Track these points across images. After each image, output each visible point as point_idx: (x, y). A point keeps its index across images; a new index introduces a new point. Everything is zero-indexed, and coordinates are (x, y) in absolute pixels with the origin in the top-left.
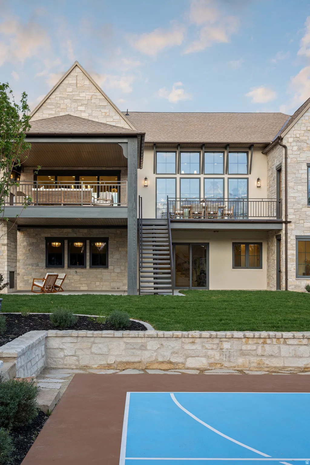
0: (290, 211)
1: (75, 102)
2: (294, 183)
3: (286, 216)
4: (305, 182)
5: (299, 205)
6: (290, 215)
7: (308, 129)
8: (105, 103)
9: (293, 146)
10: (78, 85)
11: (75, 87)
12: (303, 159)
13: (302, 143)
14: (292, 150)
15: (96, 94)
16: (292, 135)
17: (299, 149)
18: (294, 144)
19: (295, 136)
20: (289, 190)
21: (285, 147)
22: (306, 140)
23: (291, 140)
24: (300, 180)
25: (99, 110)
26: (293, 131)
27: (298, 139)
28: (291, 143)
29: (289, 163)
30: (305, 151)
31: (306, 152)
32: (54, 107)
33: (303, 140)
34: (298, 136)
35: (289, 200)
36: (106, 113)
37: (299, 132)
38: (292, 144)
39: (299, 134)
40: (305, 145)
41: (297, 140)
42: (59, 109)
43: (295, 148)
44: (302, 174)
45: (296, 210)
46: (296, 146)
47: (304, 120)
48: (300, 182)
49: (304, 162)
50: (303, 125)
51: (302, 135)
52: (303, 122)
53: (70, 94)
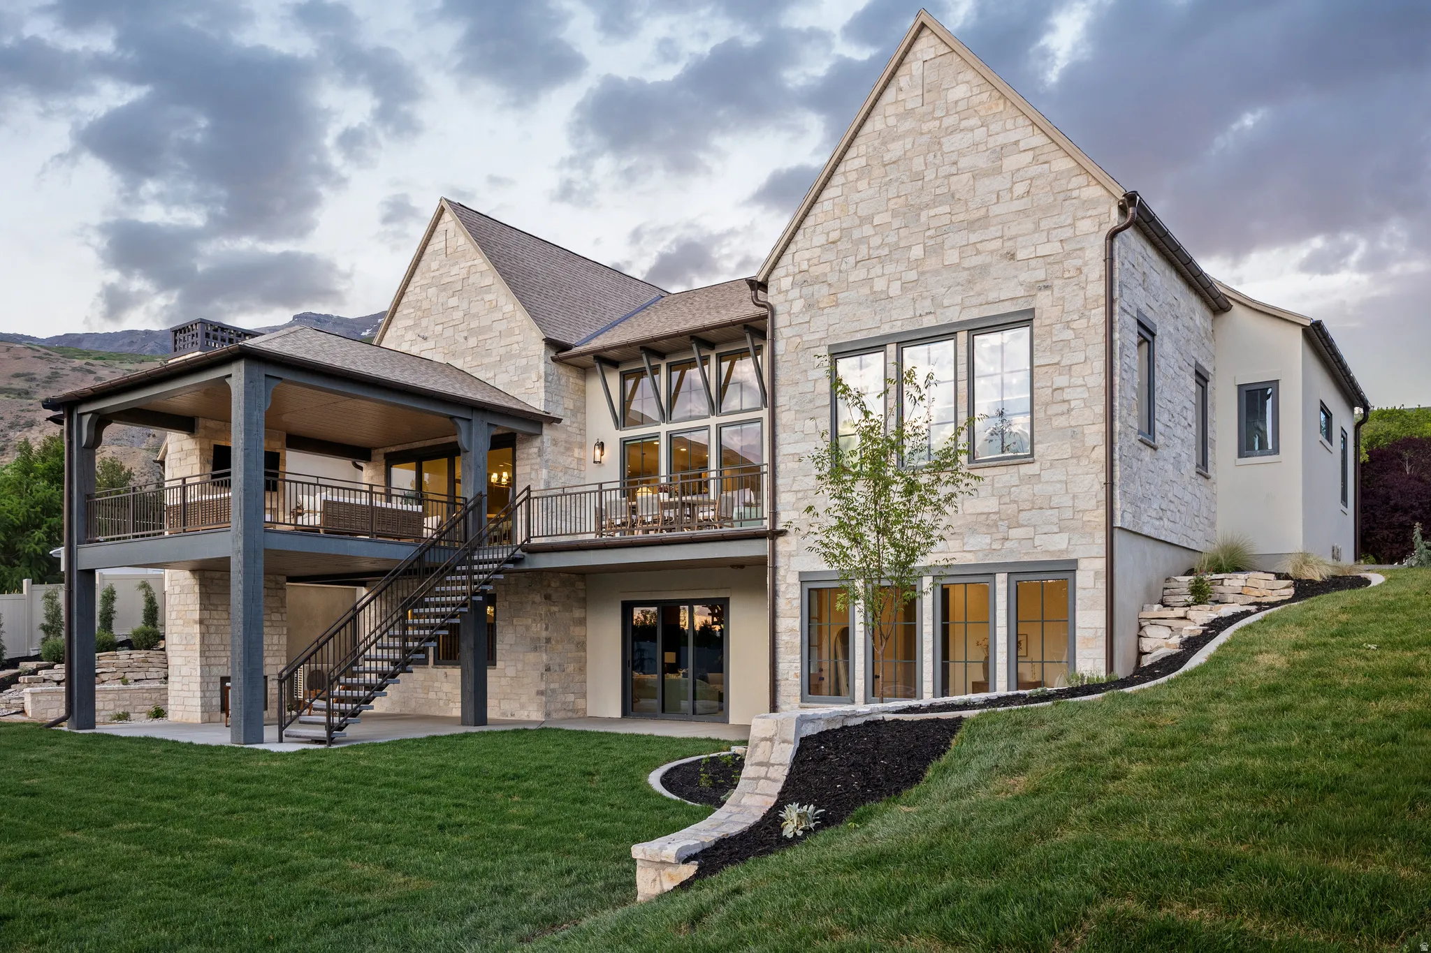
0: (784, 498)
1: (444, 290)
2: (797, 411)
3: (774, 515)
4: (824, 406)
5: (807, 479)
6: (785, 510)
7: (830, 240)
9: (792, 301)
10: (450, 250)
11: (444, 257)
12: (817, 336)
13: (816, 287)
14: (789, 314)
16: (790, 267)
17: (809, 306)
18: (795, 293)
19: (797, 270)
20: (782, 437)
21: (771, 308)
22: (825, 275)
23: (786, 283)
24: (811, 401)
25: (479, 298)
26: (791, 256)
27: (806, 276)
28: (787, 291)
29: (782, 355)
30: (823, 309)
31: (825, 311)
32: (412, 310)
33: (817, 277)
34: (804, 266)
35: (781, 467)
36: (491, 302)
37: (807, 254)
38: (792, 295)
39: (809, 260)
40: (825, 290)
41: (804, 281)
42: (419, 313)
43: (798, 305)
44: (816, 380)
45: (800, 495)
46: (801, 297)
47: (820, 215)
48: (811, 406)
49: (822, 343)
50: (819, 229)
51: (816, 262)
52: (819, 221)
53: (437, 273)
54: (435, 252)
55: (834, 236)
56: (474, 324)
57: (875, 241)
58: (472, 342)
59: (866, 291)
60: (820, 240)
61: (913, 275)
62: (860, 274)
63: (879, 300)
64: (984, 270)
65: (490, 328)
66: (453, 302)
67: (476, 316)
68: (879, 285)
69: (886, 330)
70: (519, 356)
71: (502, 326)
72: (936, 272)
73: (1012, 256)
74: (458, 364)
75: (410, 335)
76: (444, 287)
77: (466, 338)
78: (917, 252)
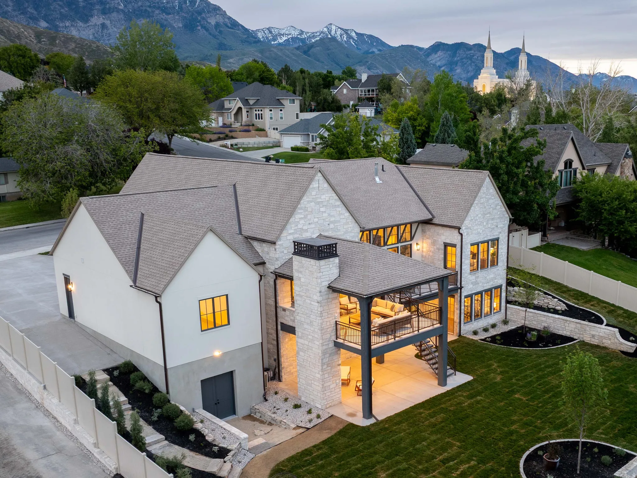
0: (462, 279)
1: (319, 204)
2: (465, 259)
4: (469, 257)
5: (466, 274)
6: (462, 282)
8: (339, 203)
9: (464, 233)
10: (320, 188)
11: (318, 190)
12: (469, 241)
14: (464, 236)
15: (333, 195)
16: (465, 225)
17: (467, 234)
18: (465, 231)
20: (462, 265)
21: (462, 235)
22: (471, 227)
23: (464, 228)
24: (467, 256)
25: (334, 209)
26: (465, 222)
27: (468, 227)
29: (463, 246)
31: (470, 235)
34: (467, 224)
35: (462, 272)
36: (339, 211)
40: (470, 230)
44: (468, 251)
45: (465, 278)
47: (470, 213)
49: (469, 243)
50: (470, 216)
51: (469, 224)
53: (314, 197)
54: (314, 188)
55: (472, 218)
56: (333, 219)
57: (479, 220)
58: (332, 226)
59: (477, 231)
60: (470, 219)
61: (484, 229)
62: (476, 228)
63: (479, 233)
64: (493, 228)
65: (339, 221)
66: (322, 209)
67: (333, 216)
68: (479, 230)
69: (480, 240)
70: (351, 232)
71: (344, 221)
72: (487, 229)
73: (497, 226)
74: (326, 234)
75: (302, 222)
76: (319, 203)
77: (329, 224)
78: (485, 224)
